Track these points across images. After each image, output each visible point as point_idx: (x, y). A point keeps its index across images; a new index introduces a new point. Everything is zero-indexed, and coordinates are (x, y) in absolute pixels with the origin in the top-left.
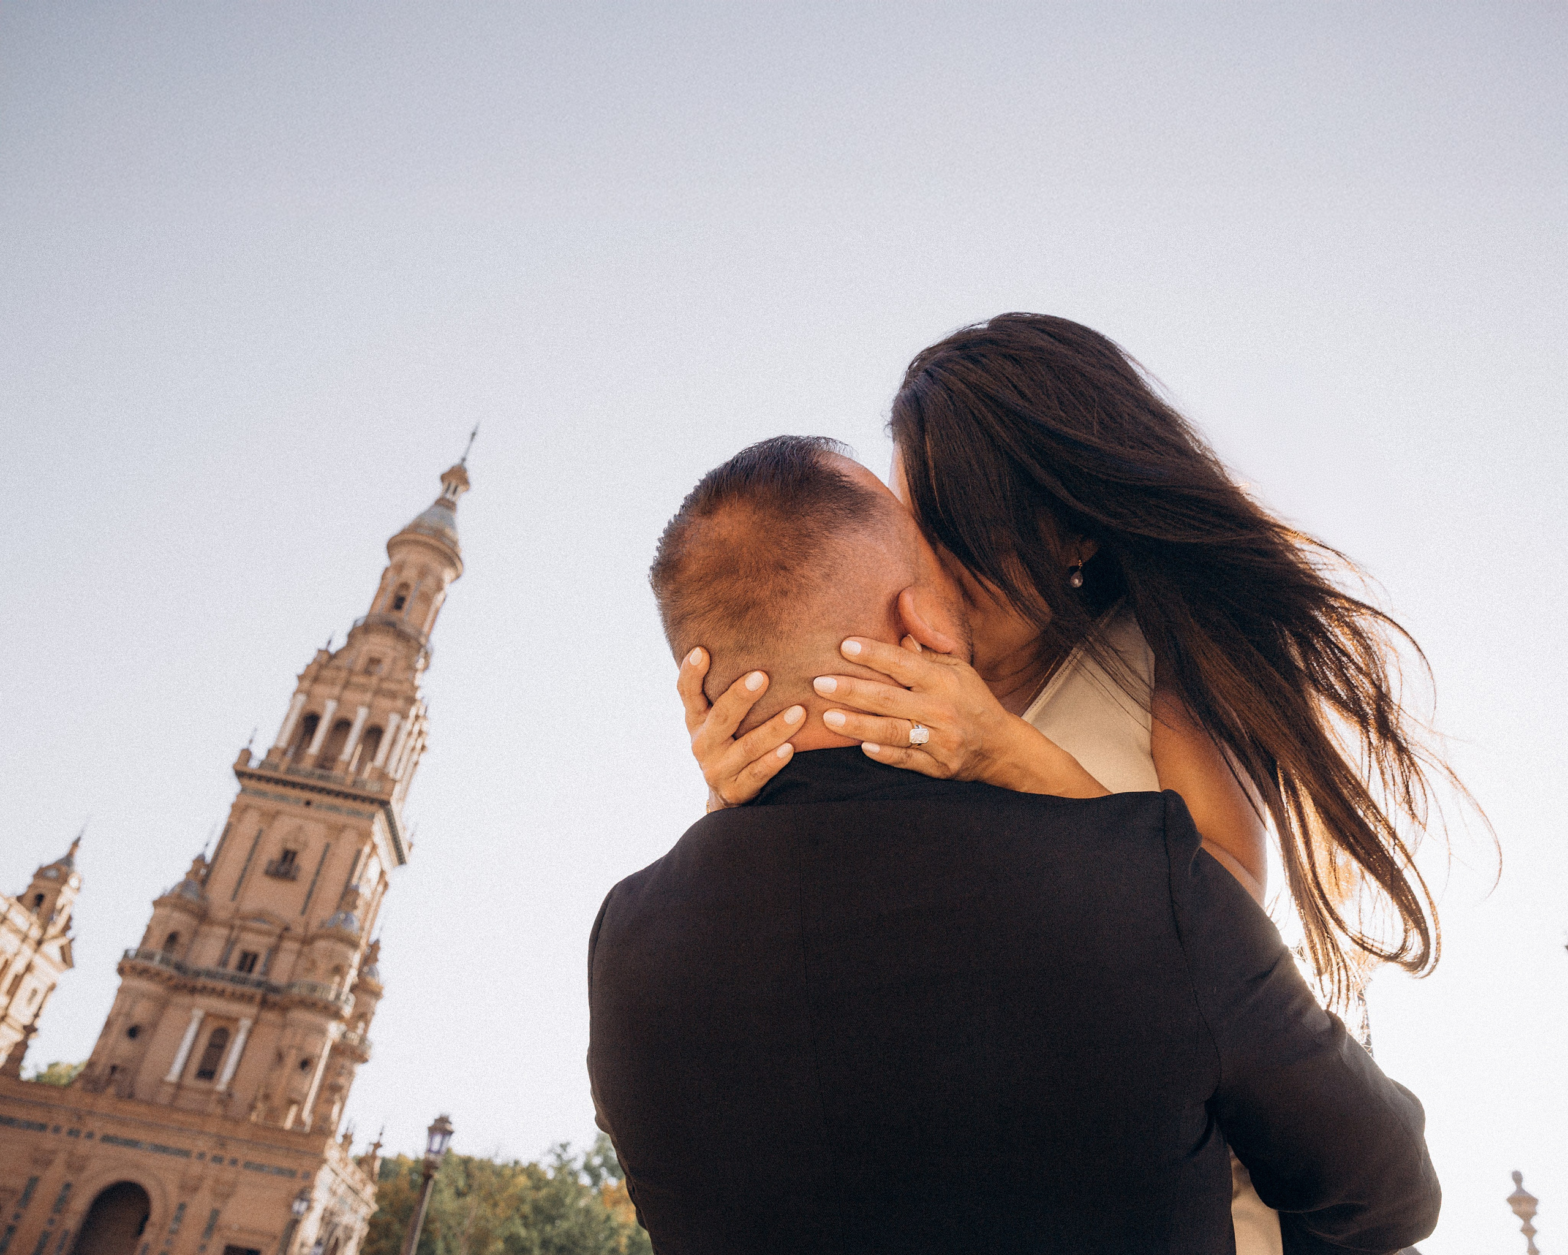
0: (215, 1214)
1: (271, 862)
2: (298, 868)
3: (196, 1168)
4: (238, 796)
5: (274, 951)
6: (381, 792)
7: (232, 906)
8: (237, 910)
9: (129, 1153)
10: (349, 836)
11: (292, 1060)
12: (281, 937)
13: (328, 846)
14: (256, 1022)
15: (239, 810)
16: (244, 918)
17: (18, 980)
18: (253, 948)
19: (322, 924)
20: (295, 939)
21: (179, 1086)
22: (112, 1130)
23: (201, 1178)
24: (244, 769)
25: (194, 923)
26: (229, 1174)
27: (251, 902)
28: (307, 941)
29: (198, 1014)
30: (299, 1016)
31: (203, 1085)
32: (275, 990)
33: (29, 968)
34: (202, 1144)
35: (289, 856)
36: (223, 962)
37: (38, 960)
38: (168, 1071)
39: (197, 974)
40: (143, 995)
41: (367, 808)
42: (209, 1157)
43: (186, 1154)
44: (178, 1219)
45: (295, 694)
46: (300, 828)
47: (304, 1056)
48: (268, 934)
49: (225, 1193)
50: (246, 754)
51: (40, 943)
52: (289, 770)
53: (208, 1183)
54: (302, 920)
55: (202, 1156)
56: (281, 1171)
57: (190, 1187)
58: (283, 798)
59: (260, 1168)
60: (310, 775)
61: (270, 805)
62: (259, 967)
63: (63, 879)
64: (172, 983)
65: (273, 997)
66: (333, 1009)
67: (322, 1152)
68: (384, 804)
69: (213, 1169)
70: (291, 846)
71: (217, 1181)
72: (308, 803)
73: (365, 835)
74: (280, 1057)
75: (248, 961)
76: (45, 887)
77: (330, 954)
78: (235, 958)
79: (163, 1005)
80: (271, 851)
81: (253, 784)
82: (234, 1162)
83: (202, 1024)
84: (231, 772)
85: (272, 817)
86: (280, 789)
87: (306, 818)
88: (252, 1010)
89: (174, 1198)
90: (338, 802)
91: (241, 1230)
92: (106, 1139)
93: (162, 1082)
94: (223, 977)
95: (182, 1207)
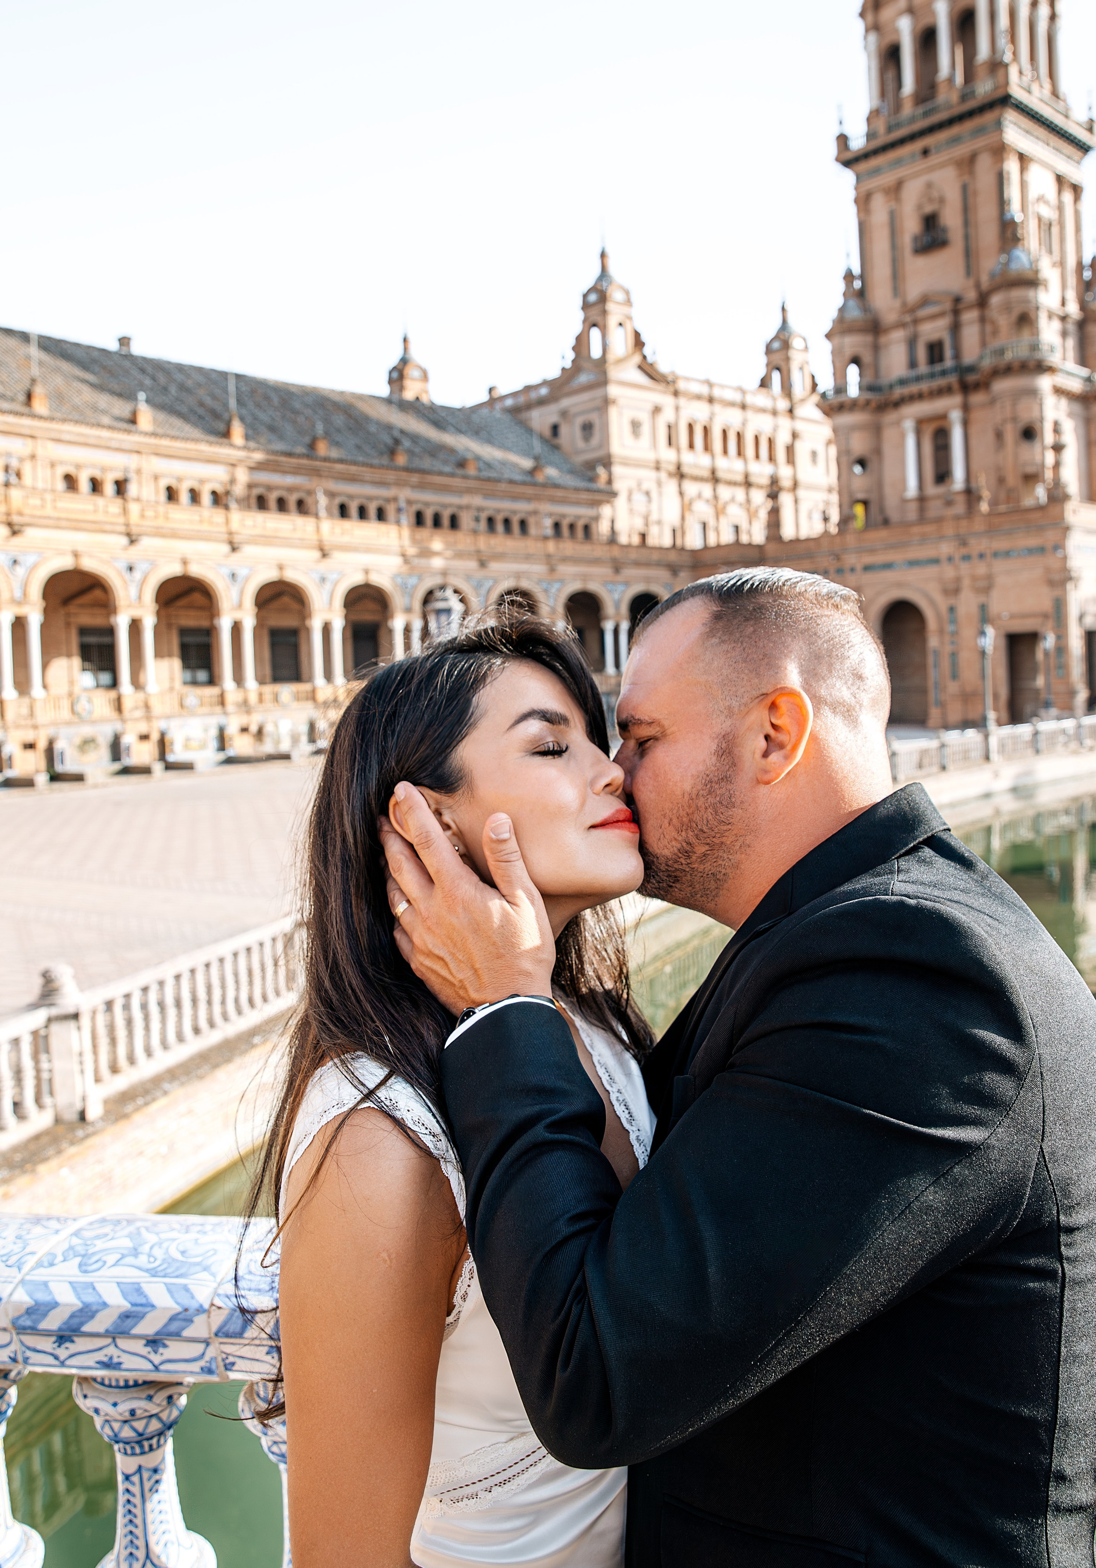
0: (983, 608)
1: (916, 239)
2: (944, 230)
3: (949, 572)
4: (856, 189)
5: (956, 328)
6: (996, 88)
7: (897, 304)
8: (904, 304)
9: (889, 576)
10: (984, 163)
11: (1011, 434)
12: (956, 313)
13: (965, 189)
14: (966, 408)
15: (863, 202)
16: (912, 310)
17: (790, 450)
18: (934, 337)
19: (992, 276)
20: (970, 307)
21: (922, 499)
22: (868, 559)
23: (958, 580)
24: (848, 156)
25: (869, 339)
26: (981, 569)
27: (914, 291)
28: (982, 302)
29: (909, 425)
30: (1001, 386)
31: (940, 490)
32: (971, 369)
33: (795, 435)
34: (945, 549)
35: (930, 222)
36: (913, 364)
37: (799, 426)
38: (904, 488)
39: (891, 387)
40: (853, 428)
41: (988, 117)
42: (957, 557)
43: (936, 561)
44: (954, 621)
45: (865, 38)
46: (929, 186)
47: (1021, 425)
48: (941, 315)
49: (986, 586)
50: (843, 140)
51: (791, 411)
52: (890, 129)
53: (966, 582)
54: (971, 282)
55: (950, 559)
56: (1031, 551)
57: (953, 590)
58: (898, 162)
59: (1007, 554)
60: (913, 120)
61: (888, 178)
62: (948, 353)
63: (786, 345)
64: (873, 405)
65: (971, 378)
66: (1032, 364)
67: (1063, 518)
68: (1005, 101)
69: (965, 569)
70: (928, 209)
71: (974, 578)
72: (925, 152)
73: (1000, 150)
74: (999, 435)
75: (935, 351)
76: (777, 358)
77: (1007, 307)
78: (922, 354)
79: (877, 430)
80: (911, 226)
81: (863, 166)
82: (981, 556)
83: (919, 433)
84: (839, 167)
85: (896, 190)
86: (892, 155)
87: (931, 169)
88: (957, 399)
89: (943, 603)
90: (955, 130)
91: (1013, 617)
92: (867, 568)
93: (905, 501)
94: (918, 379)
95: (952, 609)
